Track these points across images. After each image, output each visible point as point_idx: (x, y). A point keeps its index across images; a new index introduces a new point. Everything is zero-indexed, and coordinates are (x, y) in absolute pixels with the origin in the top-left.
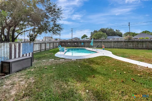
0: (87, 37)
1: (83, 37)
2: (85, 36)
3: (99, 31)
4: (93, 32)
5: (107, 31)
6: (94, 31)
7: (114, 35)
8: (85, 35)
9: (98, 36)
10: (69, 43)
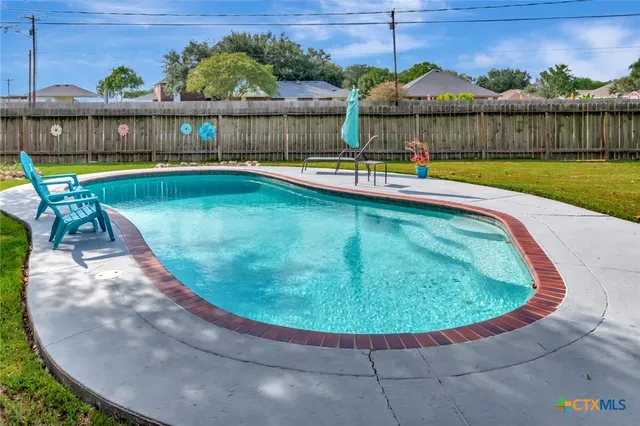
0: (136, 82)
1: (110, 85)
2: (123, 78)
3: (221, 48)
4: (180, 52)
5: (266, 50)
6: (188, 45)
7: (302, 80)
8: (123, 70)
9: (225, 76)
10: (56, 130)
